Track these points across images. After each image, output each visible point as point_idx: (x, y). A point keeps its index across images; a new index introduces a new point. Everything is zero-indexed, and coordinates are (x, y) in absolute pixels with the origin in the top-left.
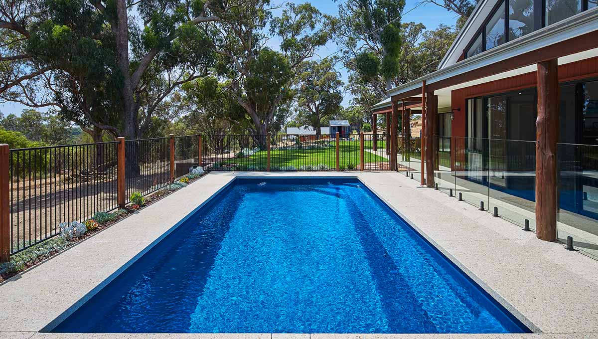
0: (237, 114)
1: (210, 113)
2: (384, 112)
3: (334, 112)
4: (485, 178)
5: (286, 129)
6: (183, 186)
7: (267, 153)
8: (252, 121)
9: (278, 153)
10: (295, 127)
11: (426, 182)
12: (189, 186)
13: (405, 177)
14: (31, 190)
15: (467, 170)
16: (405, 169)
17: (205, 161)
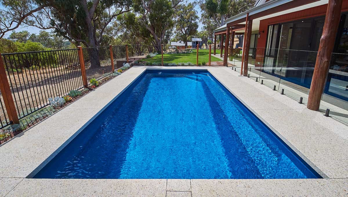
0: (146, 34)
1: (132, 33)
2: (221, 33)
3: (194, 34)
4: (273, 71)
5: (170, 43)
6: (119, 74)
7: (161, 56)
8: (154, 38)
9: (167, 56)
10: (175, 41)
11: (243, 73)
12: (122, 74)
13: (231, 70)
14: (50, 74)
15: (263, 66)
16: (231, 65)
17: (131, 59)
